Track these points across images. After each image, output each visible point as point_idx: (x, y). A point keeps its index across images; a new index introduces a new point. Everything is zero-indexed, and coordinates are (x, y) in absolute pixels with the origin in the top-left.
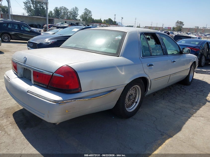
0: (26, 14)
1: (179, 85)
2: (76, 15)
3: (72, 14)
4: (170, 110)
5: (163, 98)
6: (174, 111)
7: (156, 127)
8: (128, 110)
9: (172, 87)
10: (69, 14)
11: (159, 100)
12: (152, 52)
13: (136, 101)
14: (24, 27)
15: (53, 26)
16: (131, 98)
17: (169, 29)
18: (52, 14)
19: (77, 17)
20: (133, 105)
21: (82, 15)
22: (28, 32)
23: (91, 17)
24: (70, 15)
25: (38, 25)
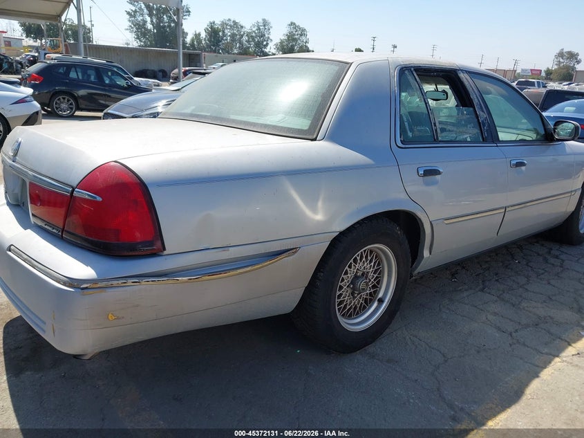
0: (135, 44)
1: (542, 245)
2: (265, 43)
3: (254, 40)
4: (499, 329)
5: (481, 286)
6: (511, 334)
7: (438, 390)
8: (348, 324)
9: (518, 250)
10: (245, 38)
11: (465, 294)
12: (438, 130)
13: (380, 295)
14: (112, 74)
15: (194, 73)
16: (361, 284)
17: (535, 73)
18: (199, 41)
19: (268, 47)
20: (369, 309)
21: (282, 42)
22: (123, 88)
23: (306, 46)
24: (248, 41)
25: (160, 71)
